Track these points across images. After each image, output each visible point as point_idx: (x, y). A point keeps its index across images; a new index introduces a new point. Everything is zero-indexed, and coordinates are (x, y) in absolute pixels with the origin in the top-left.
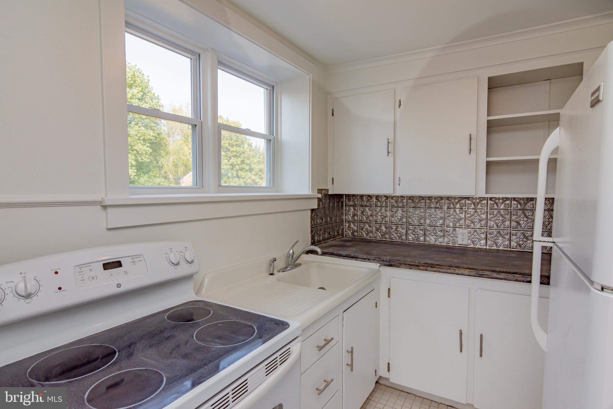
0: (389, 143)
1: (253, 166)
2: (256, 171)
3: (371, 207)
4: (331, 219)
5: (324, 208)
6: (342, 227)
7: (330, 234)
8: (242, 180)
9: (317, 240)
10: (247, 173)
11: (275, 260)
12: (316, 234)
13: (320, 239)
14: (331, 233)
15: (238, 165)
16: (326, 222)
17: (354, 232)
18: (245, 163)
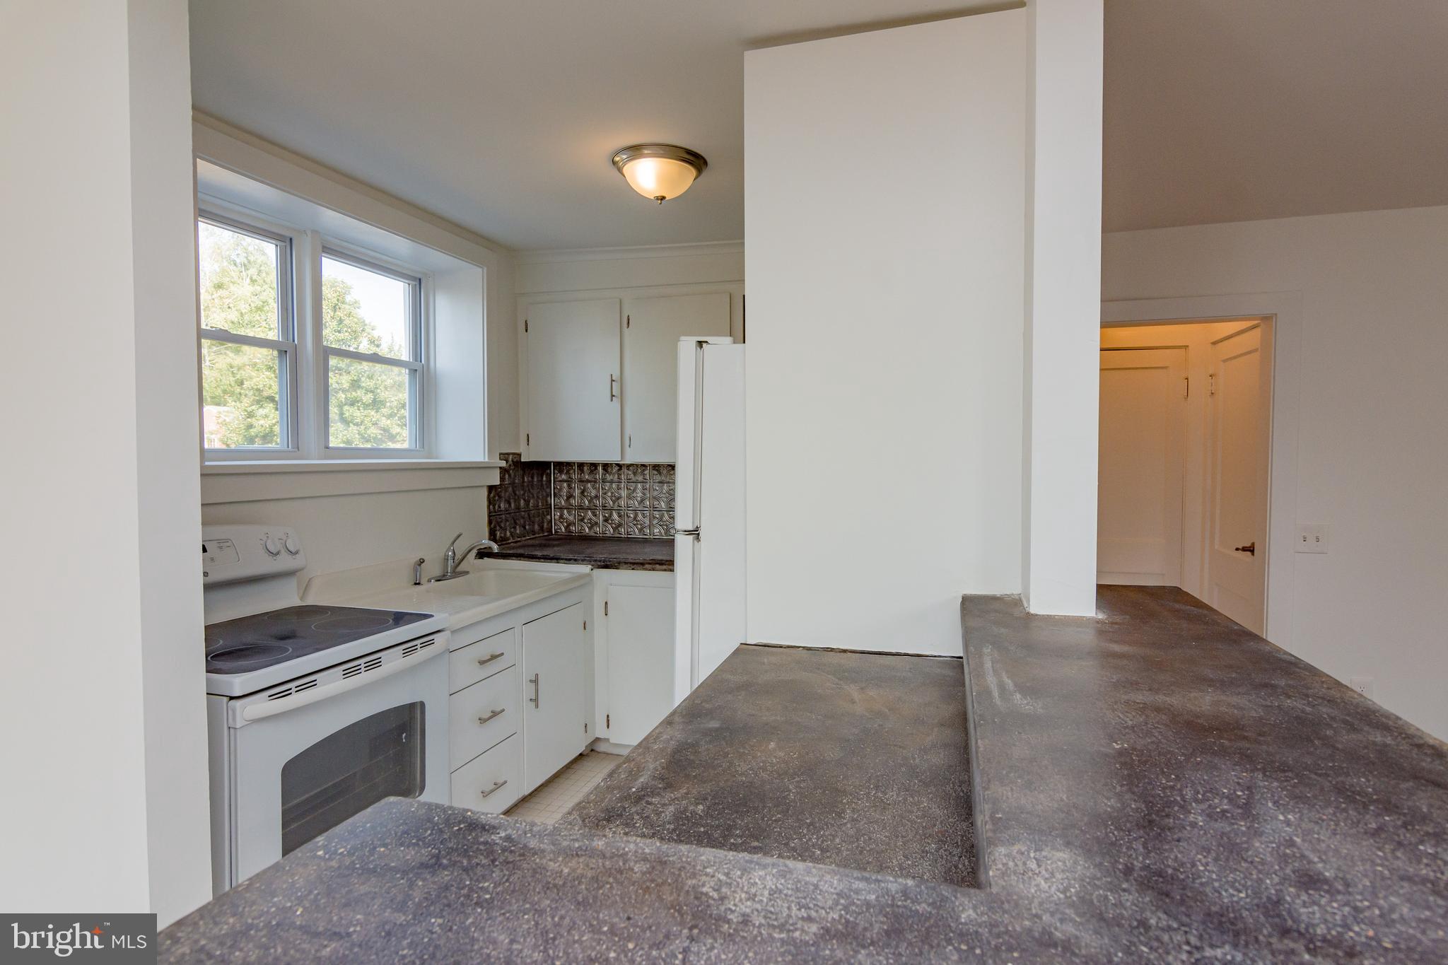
0: (612, 381)
1: (383, 395)
2: (391, 408)
3: (595, 482)
4: (527, 502)
5: (513, 484)
6: (549, 517)
7: (525, 528)
8: (355, 428)
9: (501, 537)
10: (366, 412)
11: (422, 561)
12: (498, 528)
13: (505, 534)
14: (527, 527)
15: (344, 391)
16: (518, 508)
17: (569, 525)
18: (362, 388)
